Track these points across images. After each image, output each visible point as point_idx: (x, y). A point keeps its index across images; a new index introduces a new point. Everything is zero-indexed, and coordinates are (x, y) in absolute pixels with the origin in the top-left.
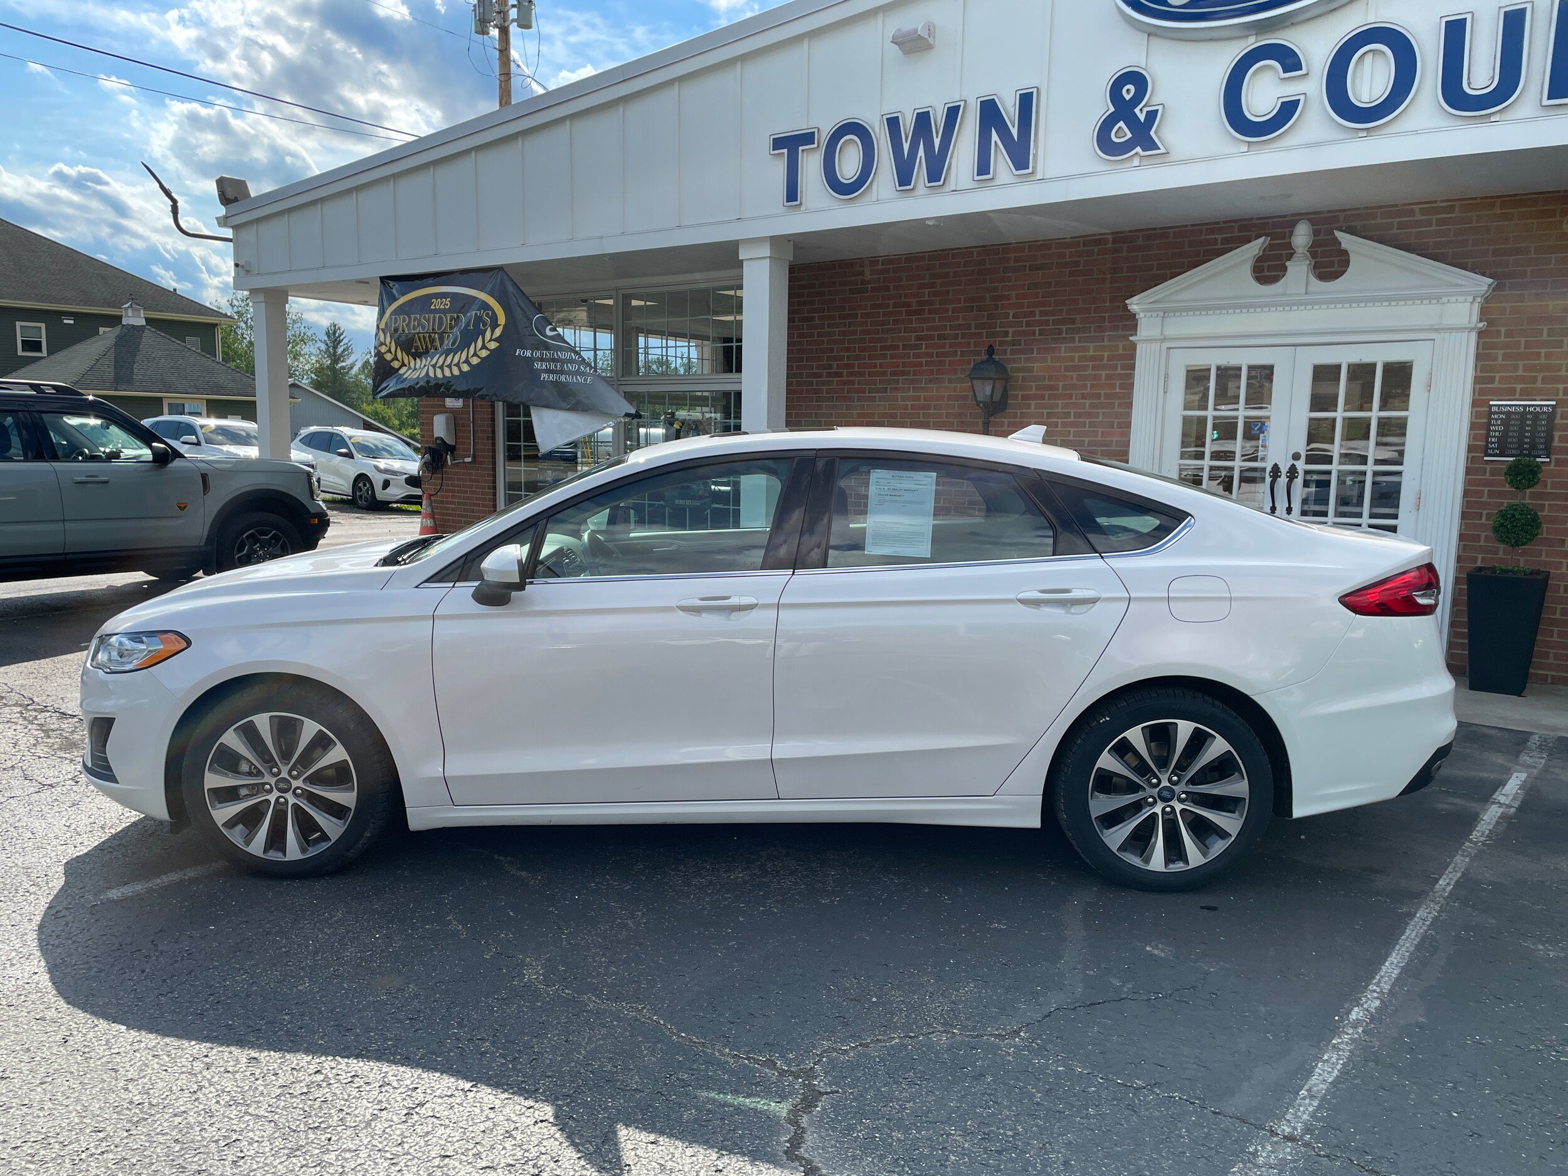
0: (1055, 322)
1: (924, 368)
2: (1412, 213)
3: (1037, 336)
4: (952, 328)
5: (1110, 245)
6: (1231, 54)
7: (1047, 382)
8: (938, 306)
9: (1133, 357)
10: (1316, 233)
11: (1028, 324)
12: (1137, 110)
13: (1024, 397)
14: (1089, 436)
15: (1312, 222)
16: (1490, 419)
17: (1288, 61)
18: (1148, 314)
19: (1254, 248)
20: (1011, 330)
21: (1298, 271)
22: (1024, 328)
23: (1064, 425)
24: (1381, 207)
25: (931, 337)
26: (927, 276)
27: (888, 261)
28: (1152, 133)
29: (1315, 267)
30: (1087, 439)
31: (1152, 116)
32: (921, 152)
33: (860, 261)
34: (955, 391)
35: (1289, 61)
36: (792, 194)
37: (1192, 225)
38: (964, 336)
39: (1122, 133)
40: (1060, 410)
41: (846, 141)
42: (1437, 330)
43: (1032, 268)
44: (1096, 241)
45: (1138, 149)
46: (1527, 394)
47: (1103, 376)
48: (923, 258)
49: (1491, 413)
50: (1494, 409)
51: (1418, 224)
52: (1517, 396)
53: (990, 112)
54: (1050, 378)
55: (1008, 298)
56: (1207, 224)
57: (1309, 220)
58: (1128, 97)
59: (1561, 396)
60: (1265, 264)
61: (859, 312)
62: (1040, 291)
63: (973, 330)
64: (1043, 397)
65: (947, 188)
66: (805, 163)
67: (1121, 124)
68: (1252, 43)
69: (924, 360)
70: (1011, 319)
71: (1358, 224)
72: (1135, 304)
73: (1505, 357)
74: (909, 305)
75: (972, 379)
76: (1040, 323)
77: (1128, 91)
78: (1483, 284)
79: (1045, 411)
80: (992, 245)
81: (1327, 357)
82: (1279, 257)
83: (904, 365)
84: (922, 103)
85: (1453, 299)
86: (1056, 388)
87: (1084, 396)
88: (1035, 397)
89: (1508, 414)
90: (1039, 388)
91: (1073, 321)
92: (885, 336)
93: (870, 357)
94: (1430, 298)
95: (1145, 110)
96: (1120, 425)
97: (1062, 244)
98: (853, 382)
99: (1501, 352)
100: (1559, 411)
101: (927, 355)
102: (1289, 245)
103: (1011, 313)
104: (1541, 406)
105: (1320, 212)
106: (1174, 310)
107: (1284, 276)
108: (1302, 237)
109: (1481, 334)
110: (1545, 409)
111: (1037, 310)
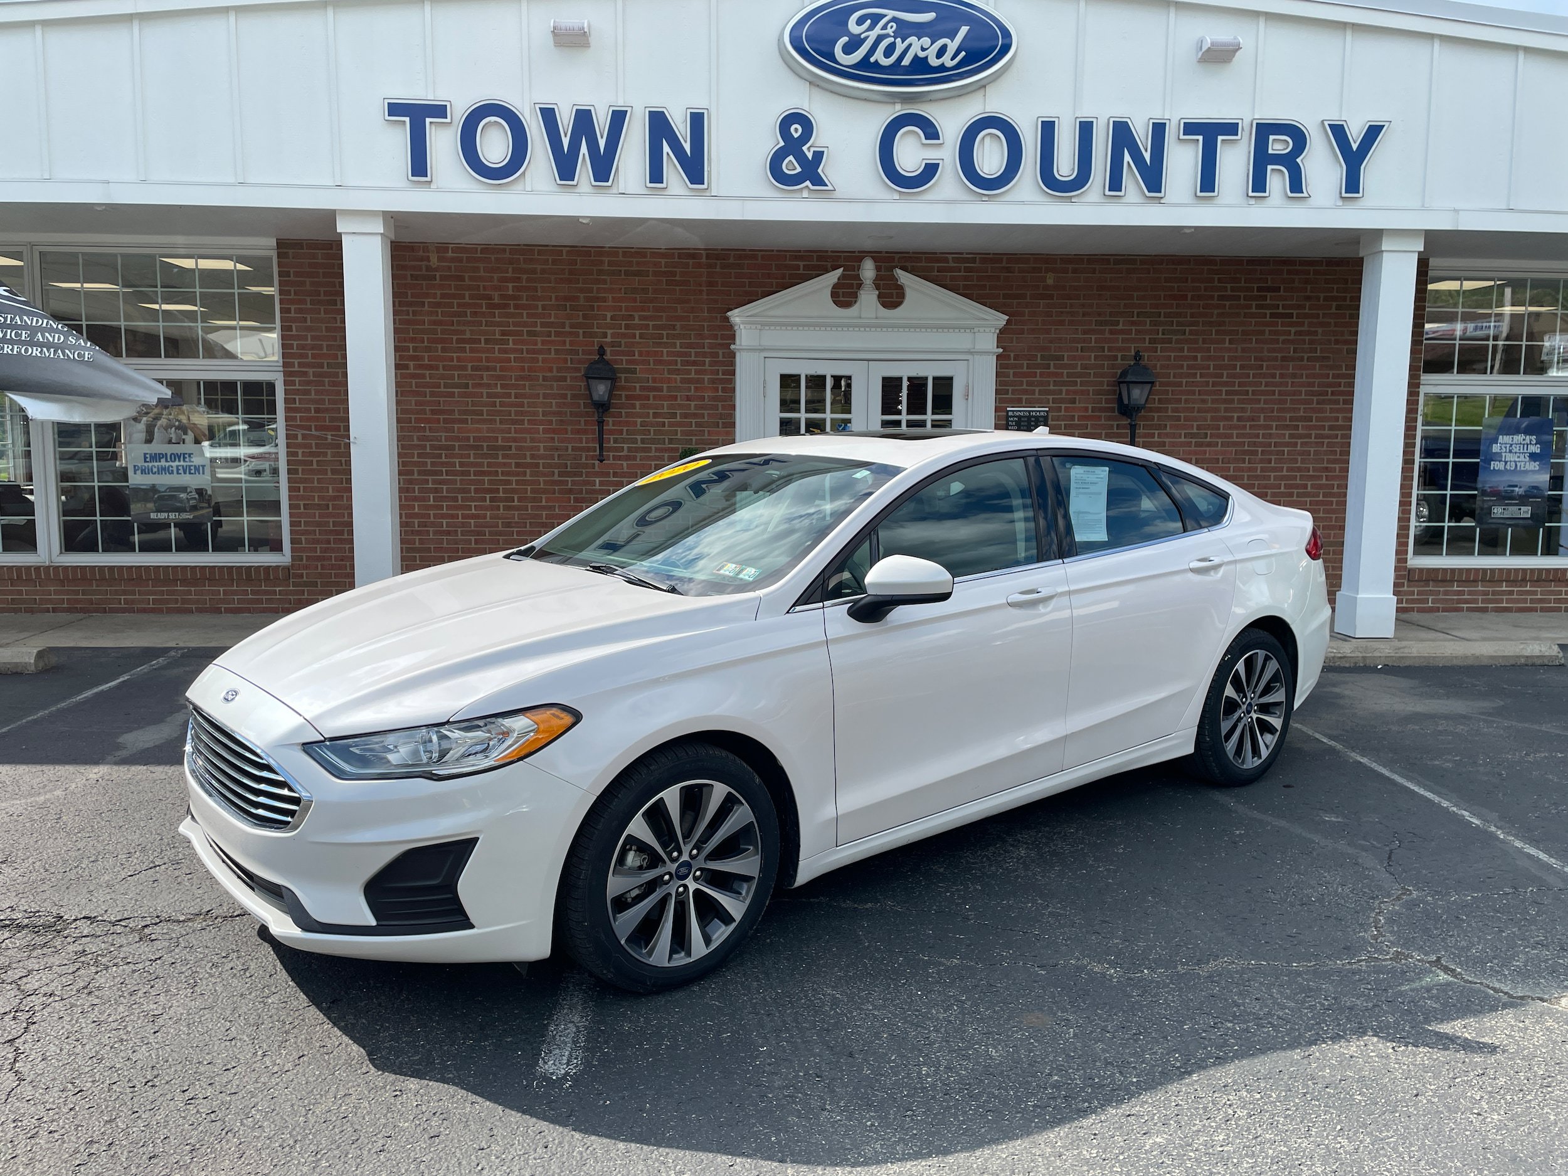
0: (655, 327)
1: (513, 364)
2: (946, 260)
3: (638, 339)
4: (543, 325)
5: (704, 260)
6: (882, 116)
7: (651, 384)
8: (525, 302)
9: (733, 364)
10: (878, 269)
11: (627, 327)
12: (805, 148)
13: (628, 397)
14: (696, 435)
15: (875, 259)
16: (1008, 421)
17: (929, 130)
18: (748, 326)
19: (833, 277)
20: (609, 332)
21: (868, 298)
22: (623, 330)
23: (671, 425)
24: (925, 253)
25: (520, 333)
26: (510, 270)
27: (460, 249)
28: (820, 170)
29: (879, 297)
30: (694, 438)
31: (819, 156)
32: (584, 149)
33: (425, 247)
34: (552, 389)
35: (931, 132)
36: (419, 166)
37: (777, 251)
38: (557, 334)
39: (791, 165)
40: (665, 410)
41: (490, 122)
42: (970, 352)
43: (627, 273)
44: (690, 254)
45: (808, 183)
46: (1030, 403)
47: (706, 380)
48: (504, 250)
49: (1008, 417)
50: (1010, 414)
51: (951, 270)
52: (1024, 404)
53: (659, 124)
54: (654, 380)
55: (604, 300)
56: (793, 251)
57: (873, 258)
58: (796, 135)
59: (1051, 405)
60: (841, 291)
61: (426, 301)
62: (638, 296)
63: (567, 329)
64: (647, 398)
65: (614, 191)
66: (433, 138)
67: (791, 158)
68: (899, 110)
69: (512, 356)
70: (608, 320)
71: (908, 264)
72: (736, 316)
73: (1015, 374)
74: (490, 298)
75: (588, 378)
76: (640, 327)
77: (796, 130)
78: (1002, 319)
79: (651, 411)
80: (582, 247)
81: (893, 371)
82: (851, 286)
83: (488, 360)
84: (584, 100)
85: (982, 330)
86: (661, 389)
87: (688, 398)
88: (639, 397)
89: (1019, 417)
90: (642, 388)
91: (674, 327)
92: (463, 328)
93: (444, 350)
94: (966, 328)
95: (812, 150)
96: (725, 425)
97: (657, 253)
98: (423, 376)
99: (1011, 371)
100: (1050, 414)
101: (515, 351)
102: (858, 277)
103: (609, 315)
104: (1040, 411)
105: (880, 252)
106: (770, 324)
107: (855, 302)
108: (868, 270)
109: (999, 357)
110: (1042, 414)
111: (636, 315)
